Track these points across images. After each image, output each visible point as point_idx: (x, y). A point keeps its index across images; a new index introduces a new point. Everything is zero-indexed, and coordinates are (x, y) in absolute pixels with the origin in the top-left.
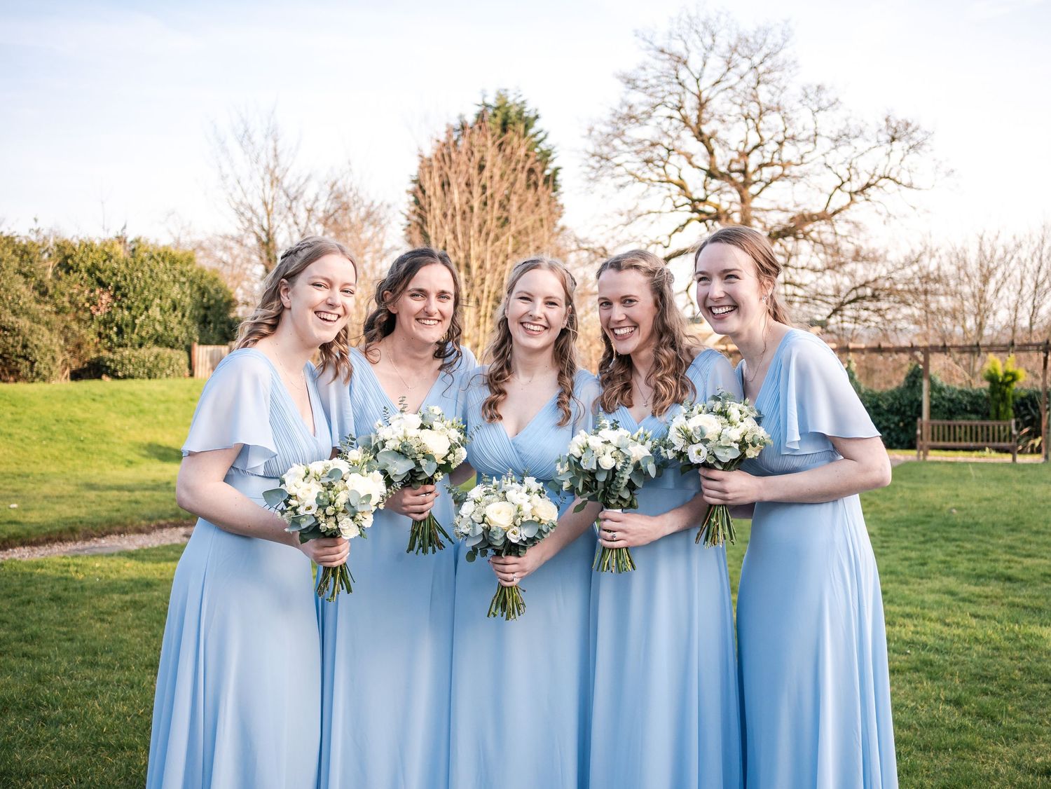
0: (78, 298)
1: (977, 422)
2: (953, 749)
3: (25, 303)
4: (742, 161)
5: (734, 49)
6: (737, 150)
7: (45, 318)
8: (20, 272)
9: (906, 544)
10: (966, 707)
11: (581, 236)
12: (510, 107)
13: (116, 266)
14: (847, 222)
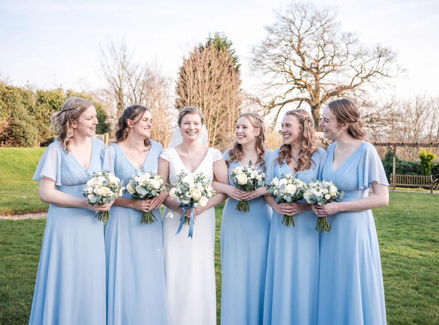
0: (45, 113)
1: (416, 176)
2: (417, 306)
3: (24, 115)
4: (316, 64)
5: (314, 18)
6: (314, 59)
7: (32, 121)
8: (23, 103)
9: (389, 225)
10: (420, 290)
11: (248, 93)
12: (221, 39)
13: (60, 101)
14: (360, 90)
